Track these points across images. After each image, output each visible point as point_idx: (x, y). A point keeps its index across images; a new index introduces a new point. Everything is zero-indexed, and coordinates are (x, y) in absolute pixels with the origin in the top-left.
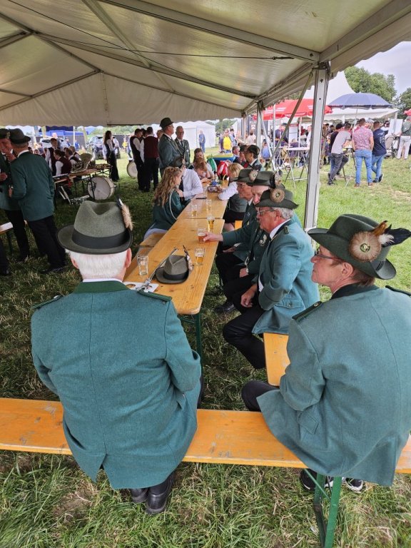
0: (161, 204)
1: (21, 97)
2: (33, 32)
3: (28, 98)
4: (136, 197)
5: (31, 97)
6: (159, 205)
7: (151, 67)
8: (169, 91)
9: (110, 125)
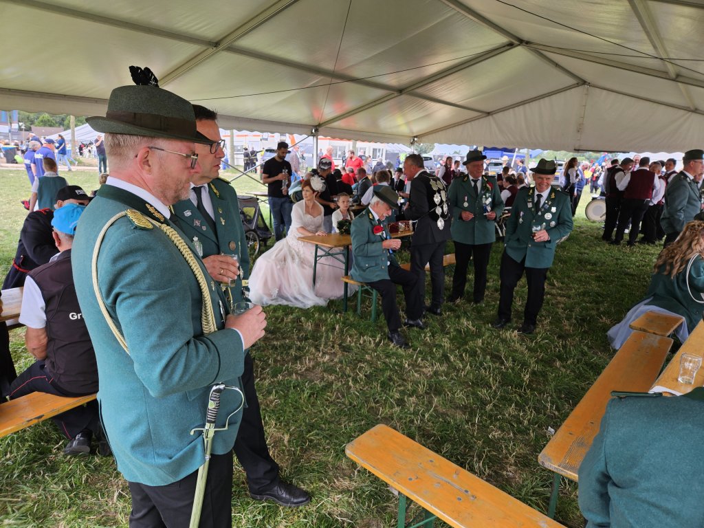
0: (670, 273)
1: (476, 114)
2: (522, 42)
3: (484, 115)
4: (599, 249)
5: (489, 114)
6: (666, 273)
7: (678, 78)
8: (687, 109)
9: (577, 150)
